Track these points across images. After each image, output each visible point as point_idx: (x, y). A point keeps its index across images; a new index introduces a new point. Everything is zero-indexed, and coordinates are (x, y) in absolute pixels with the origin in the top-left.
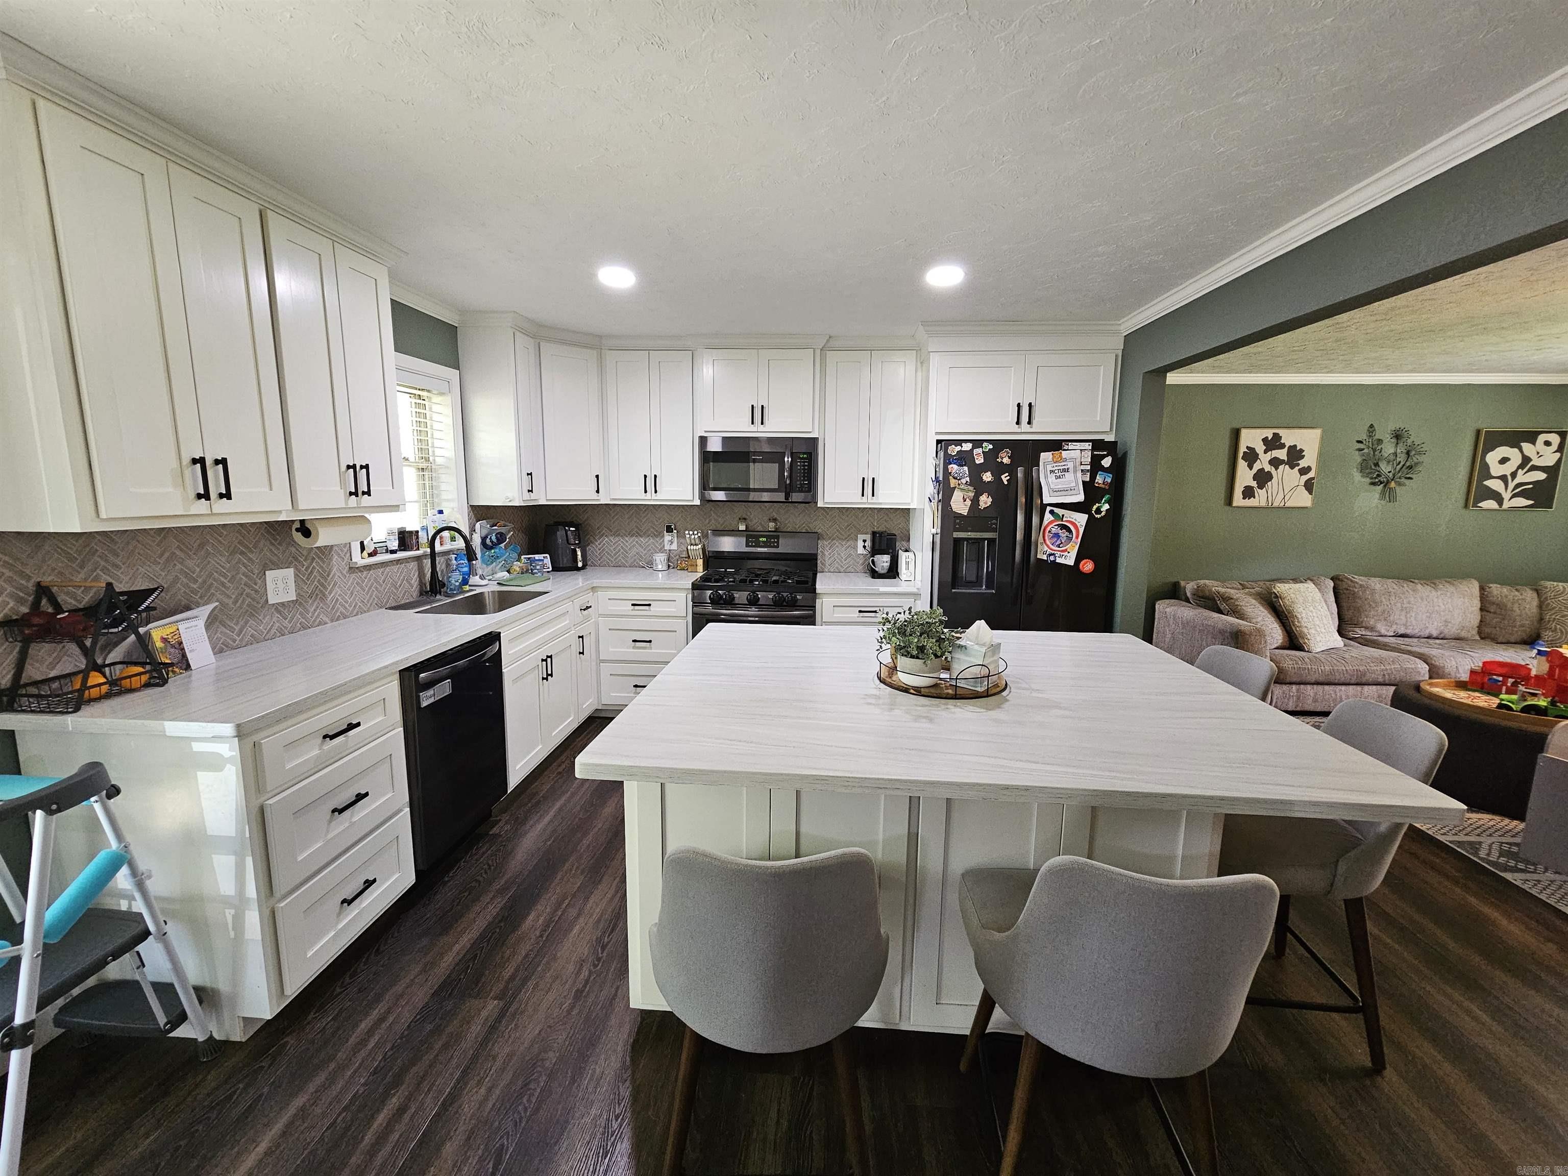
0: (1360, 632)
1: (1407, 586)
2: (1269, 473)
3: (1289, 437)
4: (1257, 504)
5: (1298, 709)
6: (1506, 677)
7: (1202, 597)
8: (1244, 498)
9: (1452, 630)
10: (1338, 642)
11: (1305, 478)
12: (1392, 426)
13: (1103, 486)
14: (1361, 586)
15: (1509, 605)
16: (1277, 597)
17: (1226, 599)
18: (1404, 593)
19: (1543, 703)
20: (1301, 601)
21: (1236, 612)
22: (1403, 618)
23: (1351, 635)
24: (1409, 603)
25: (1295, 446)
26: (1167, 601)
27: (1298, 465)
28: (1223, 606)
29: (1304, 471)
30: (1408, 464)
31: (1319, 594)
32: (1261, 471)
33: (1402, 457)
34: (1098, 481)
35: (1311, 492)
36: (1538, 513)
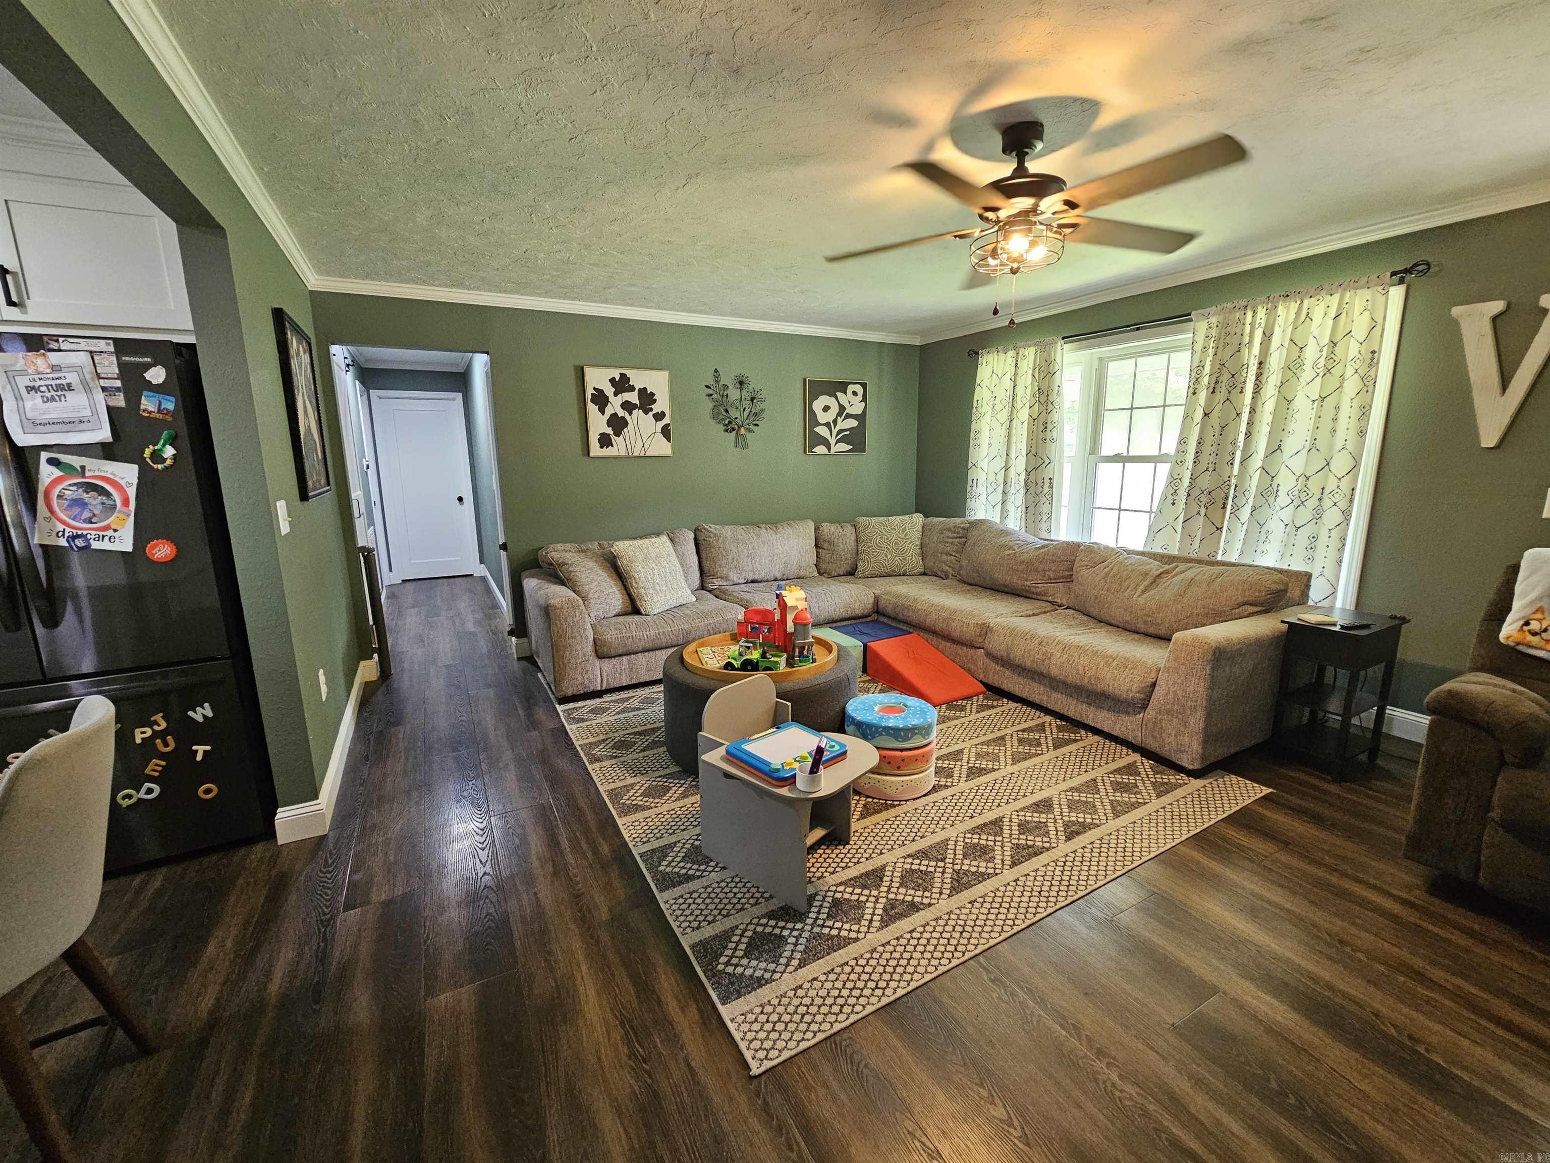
0: (716, 583)
1: (752, 531)
2: (623, 418)
3: (638, 378)
4: (617, 454)
6: (761, 624)
8: (602, 447)
9: (795, 570)
10: (692, 597)
11: (661, 424)
12: (736, 371)
13: (160, 416)
14: (715, 535)
15: (836, 540)
16: (615, 557)
17: (564, 566)
18: (749, 539)
19: (755, 655)
21: (568, 581)
22: (749, 564)
23: (710, 586)
24: (753, 548)
25: (645, 389)
27: (651, 410)
29: (659, 417)
30: (753, 411)
31: (671, 548)
32: (614, 415)
33: (746, 404)
34: (142, 407)
35: (669, 441)
36: (856, 458)
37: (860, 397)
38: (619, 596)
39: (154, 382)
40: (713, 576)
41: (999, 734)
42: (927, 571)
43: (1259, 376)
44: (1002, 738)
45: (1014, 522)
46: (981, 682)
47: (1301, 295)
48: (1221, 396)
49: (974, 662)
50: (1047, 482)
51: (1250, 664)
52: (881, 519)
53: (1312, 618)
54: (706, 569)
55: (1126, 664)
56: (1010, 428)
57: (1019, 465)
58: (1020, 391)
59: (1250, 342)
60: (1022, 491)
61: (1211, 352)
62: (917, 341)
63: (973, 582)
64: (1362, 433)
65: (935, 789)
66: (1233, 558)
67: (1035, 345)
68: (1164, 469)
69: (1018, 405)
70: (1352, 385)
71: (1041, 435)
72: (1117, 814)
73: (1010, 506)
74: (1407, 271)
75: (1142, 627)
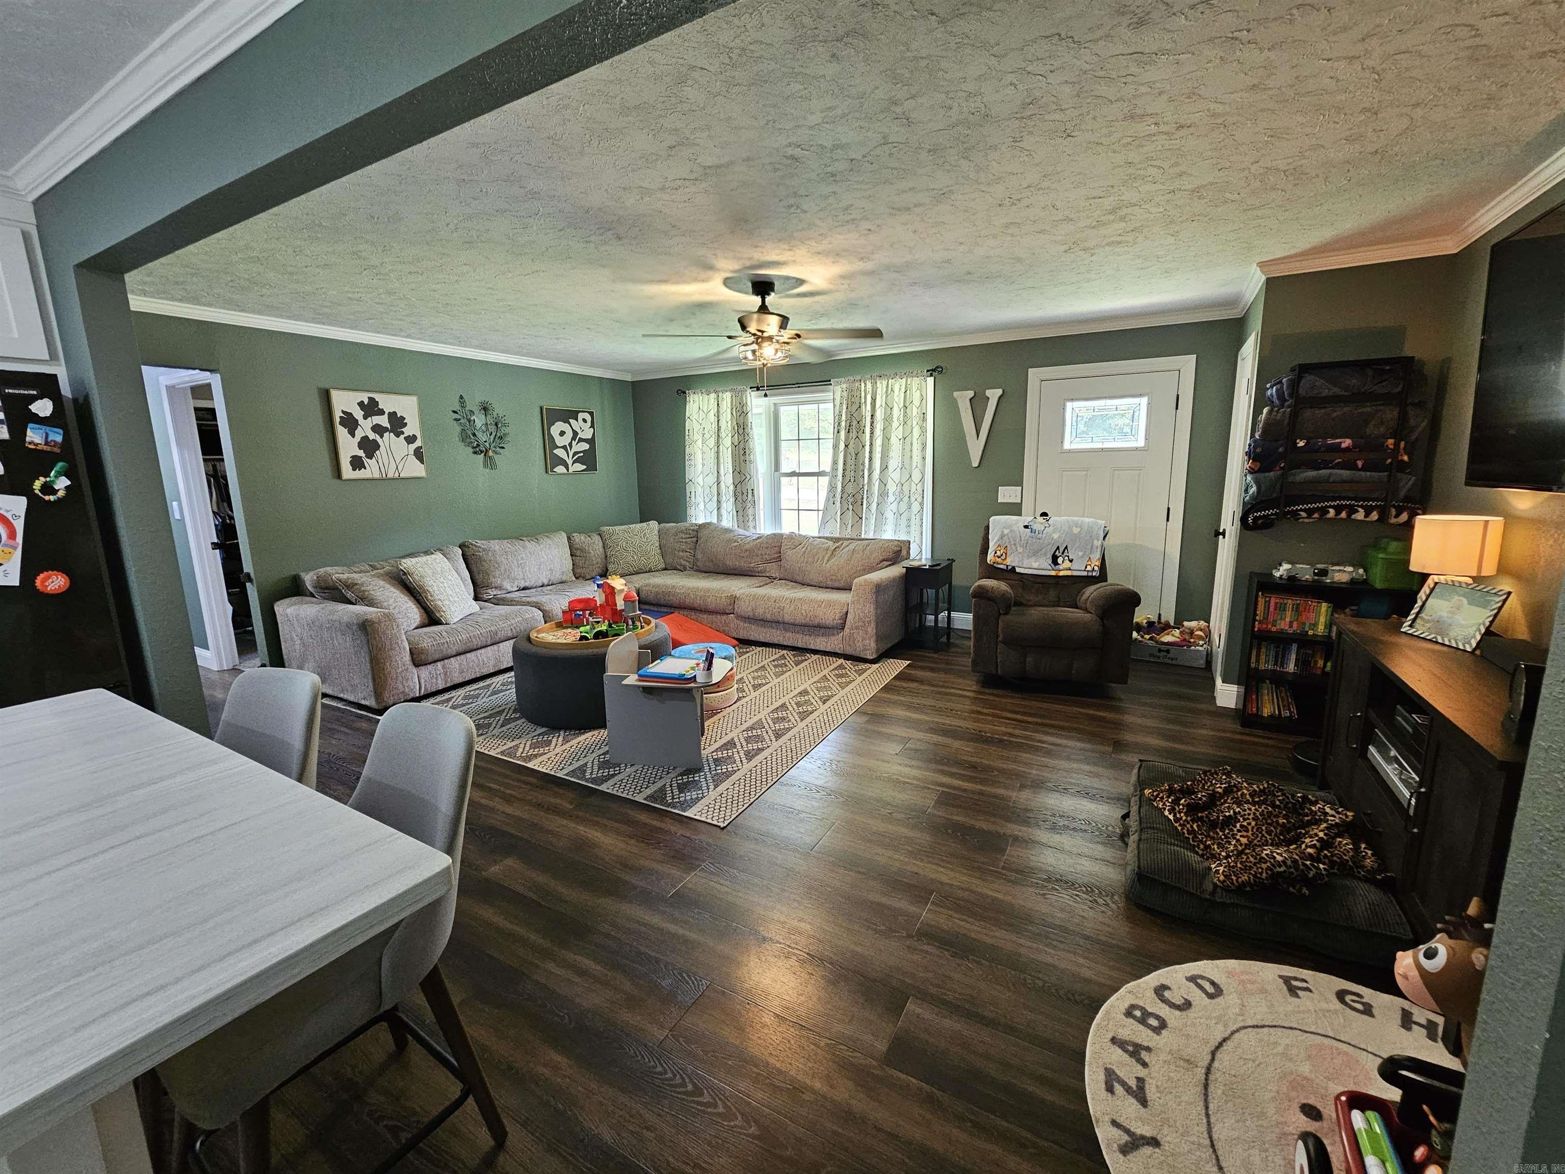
0: (492, 592)
1: (518, 544)
2: (375, 441)
3: (387, 403)
4: (369, 476)
5: (449, 685)
6: (584, 610)
7: (327, 588)
8: (354, 469)
9: (557, 577)
10: (475, 607)
11: (413, 447)
12: (479, 398)
13: (45, 448)
14: (484, 550)
15: (587, 549)
16: (405, 574)
17: (350, 586)
18: (516, 551)
19: (604, 627)
20: (430, 574)
21: (367, 600)
22: (520, 573)
23: (485, 597)
24: (522, 559)
25: (395, 413)
26: (287, 601)
27: (403, 433)
28: (349, 595)
29: (411, 440)
30: (498, 435)
31: (448, 564)
32: (365, 439)
33: (492, 428)
34: (28, 439)
35: (422, 462)
36: (590, 476)
37: (589, 423)
38: (416, 610)
39: (42, 415)
40: (488, 586)
41: (760, 665)
42: (668, 567)
43: (872, 423)
44: (763, 667)
45: (728, 521)
46: (734, 638)
47: (888, 377)
48: (853, 434)
49: (727, 625)
50: (750, 492)
51: (892, 593)
52: (623, 527)
53: (915, 564)
54: (479, 581)
55: (830, 604)
56: (718, 452)
57: (728, 479)
58: (723, 424)
59: (865, 402)
60: (732, 500)
61: (845, 407)
62: (629, 378)
63: (708, 570)
64: (924, 458)
65: (739, 699)
66: (871, 537)
67: (731, 391)
68: (824, 481)
69: (723, 435)
70: (916, 432)
71: (742, 458)
72: (843, 688)
73: (724, 512)
74: (934, 370)
75: (829, 583)
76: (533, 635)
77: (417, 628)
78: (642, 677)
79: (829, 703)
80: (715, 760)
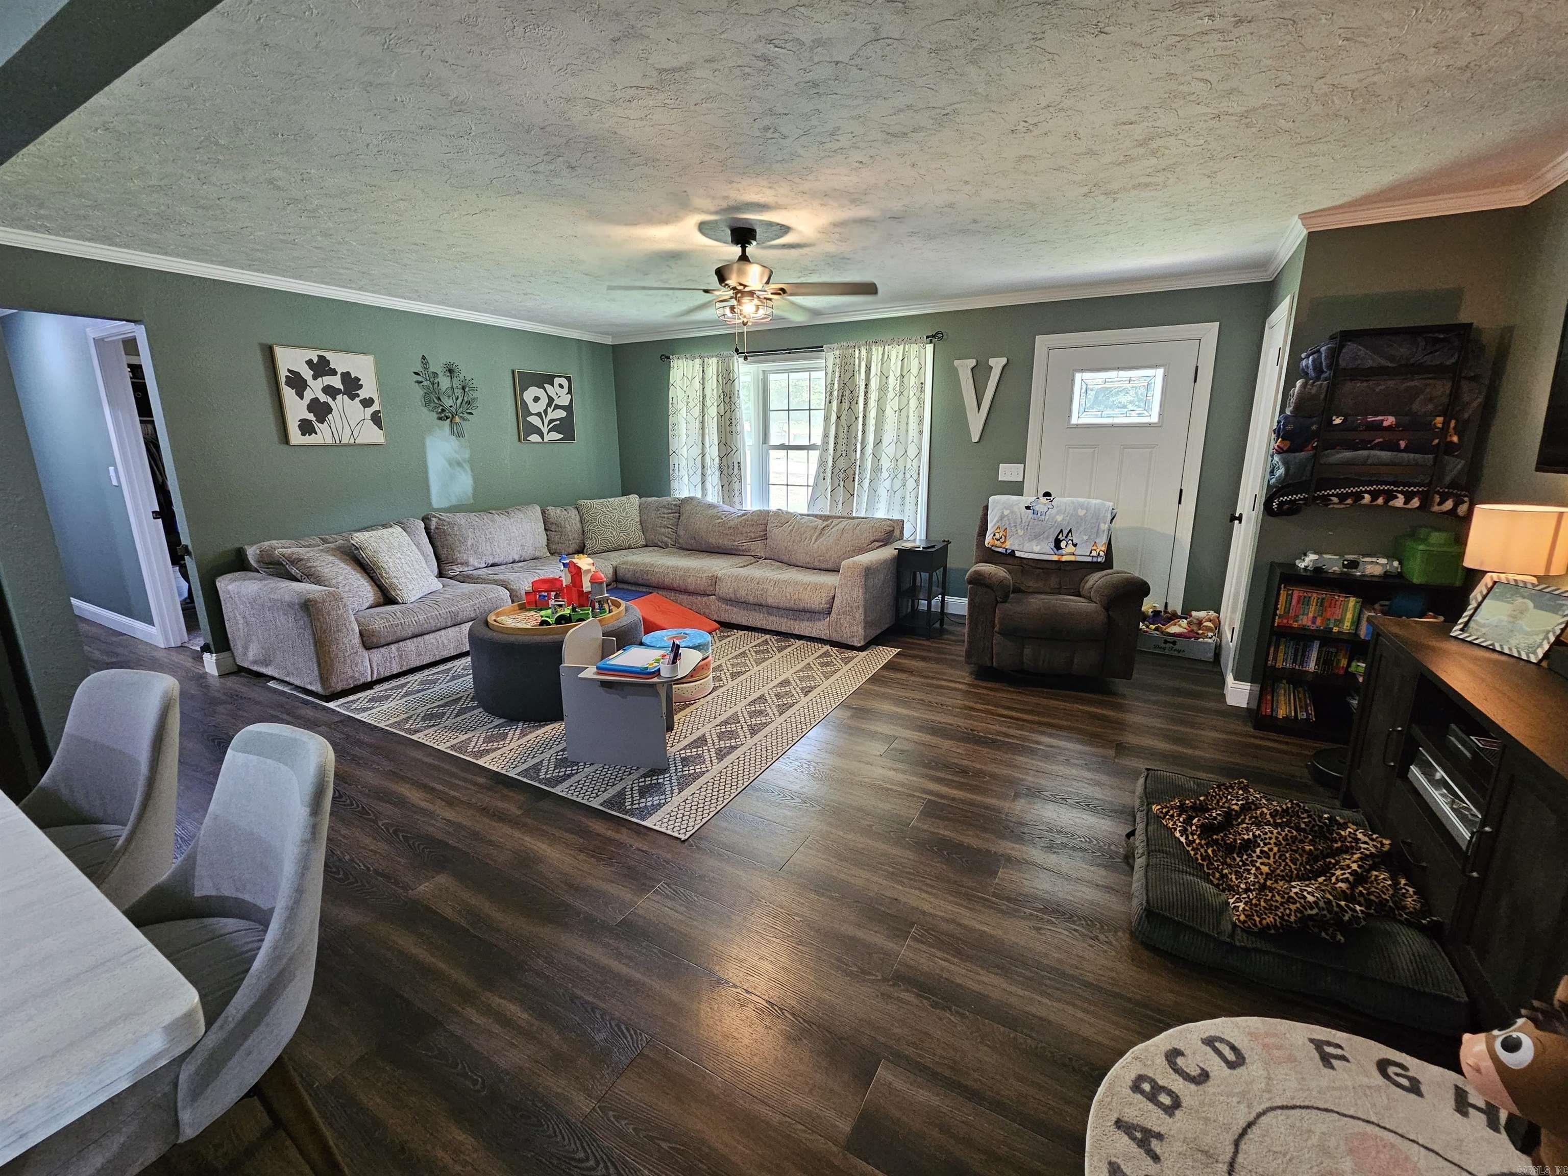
0: (457, 570)
1: (486, 518)
2: (326, 404)
3: (340, 362)
4: (321, 442)
5: (404, 669)
6: (549, 591)
7: (270, 563)
8: (303, 434)
9: (529, 552)
10: (437, 584)
11: (370, 411)
12: (445, 359)
14: (449, 523)
15: (563, 523)
16: (357, 549)
17: (295, 561)
18: (484, 525)
19: (567, 611)
20: (385, 549)
21: (311, 576)
22: (488, 548)
23: (450, 573)
24: (490, 533)
25: (348, 373)
26: (230, 576)
27: (358, 395)
28: (294, 571)
29: (366, 403)
30: (466, 399)
31: (407, 538)
32: (315, 401)
33: (458, 392)
35: (380, 428)
36: (567, 446)
37: (566, 389)
38: (369, 588)
40: (453, 562)
41: (741, 651)
42: (649, 543)
43: (866, 393)
44: (744, 653)
45: (713, 496)
46: (715, 621)
47: (884, 343)
48: (846, 405)
49: (708, 606)
50: (736, 465)
51: (882, 577)
52: (602, 501)
53: (908, 545)
54: (443, 557)
55: (816, 587)
56: (703, 422)
57: (713, 452)
58: (708, 392)
59: (859, 370)
60: (717, 473)
61: (837, 375)
62: (609, 341)
63: (690, 547)
64: (921, 432)
65: (714, 689)
66: (863, 515)
67: (716, 356)
68: (815, 455)
69: (708, 403)
70: (913, 403)
71: (728, 429)
72: (827, 678)
73: (709, 486)
74: (933, 336)
75: (817, 564)
76: (491, 619)
77: (370, 607)
78: (601, 670)
79: (811, 695)
80: (683, 760)
